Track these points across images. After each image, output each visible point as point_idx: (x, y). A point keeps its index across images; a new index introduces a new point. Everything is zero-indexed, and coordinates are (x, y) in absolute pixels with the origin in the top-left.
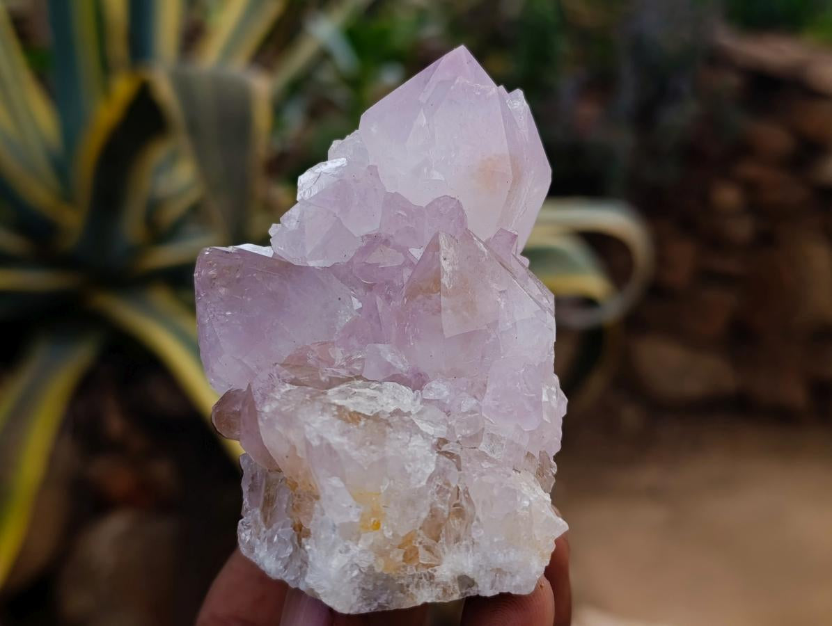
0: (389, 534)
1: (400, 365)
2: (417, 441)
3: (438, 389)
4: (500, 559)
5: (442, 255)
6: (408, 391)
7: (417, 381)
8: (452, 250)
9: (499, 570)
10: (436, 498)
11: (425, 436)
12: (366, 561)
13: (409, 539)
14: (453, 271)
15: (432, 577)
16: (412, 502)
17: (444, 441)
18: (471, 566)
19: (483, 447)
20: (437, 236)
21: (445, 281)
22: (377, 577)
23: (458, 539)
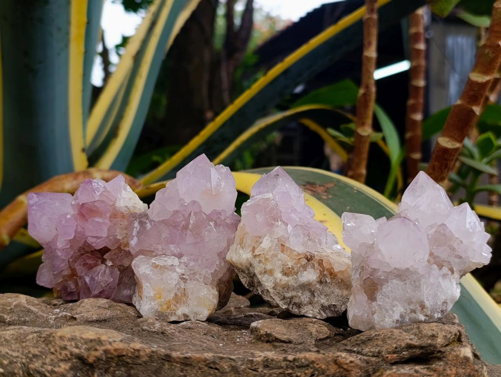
0: (163, 300)
1: (175, 251)
2: (175, 274)
3: (185, 259)
4: (196, 310)
5: (191, 218)
6: (177, 258)
7: (180, 256)
8: (194, 217)
9: (196, 313)
10: (177, 291)
11: (178, 273)
12: (157, 307)
13: (169, 302)
14: (193, 224)
15: (175, 314)
16: (170, 291)
17: (183, 275)
18: (187, 311)
19: (197, 277)
20: (191, 212)
21: (190, 226)
22: (159, 312)
23: (184, 303)
